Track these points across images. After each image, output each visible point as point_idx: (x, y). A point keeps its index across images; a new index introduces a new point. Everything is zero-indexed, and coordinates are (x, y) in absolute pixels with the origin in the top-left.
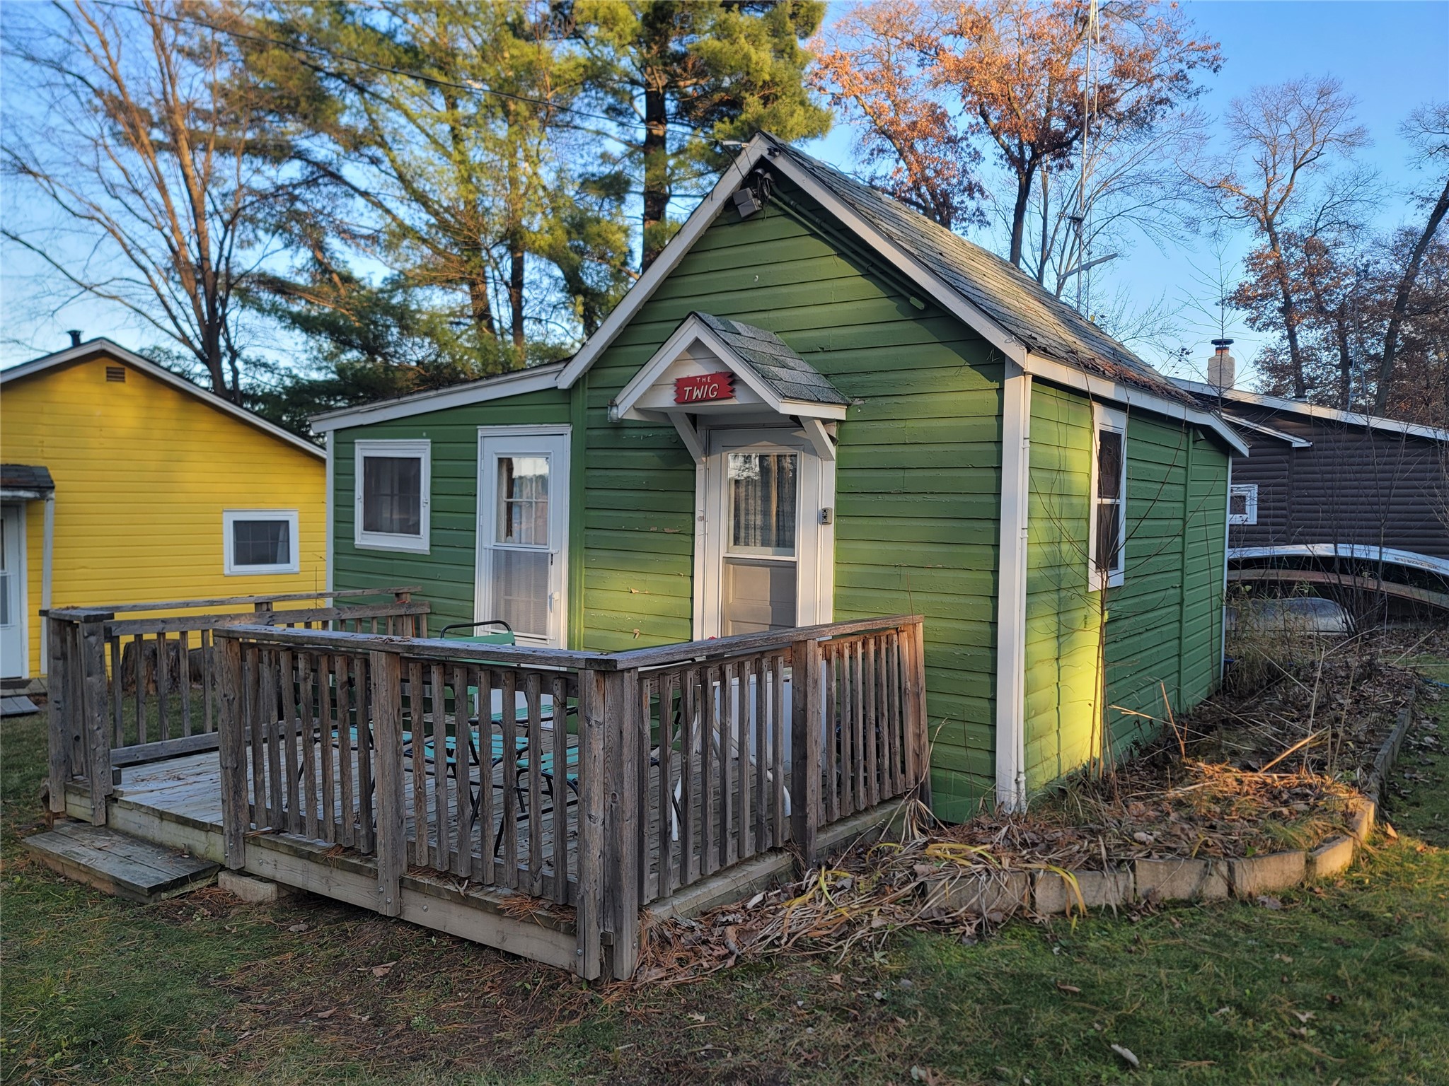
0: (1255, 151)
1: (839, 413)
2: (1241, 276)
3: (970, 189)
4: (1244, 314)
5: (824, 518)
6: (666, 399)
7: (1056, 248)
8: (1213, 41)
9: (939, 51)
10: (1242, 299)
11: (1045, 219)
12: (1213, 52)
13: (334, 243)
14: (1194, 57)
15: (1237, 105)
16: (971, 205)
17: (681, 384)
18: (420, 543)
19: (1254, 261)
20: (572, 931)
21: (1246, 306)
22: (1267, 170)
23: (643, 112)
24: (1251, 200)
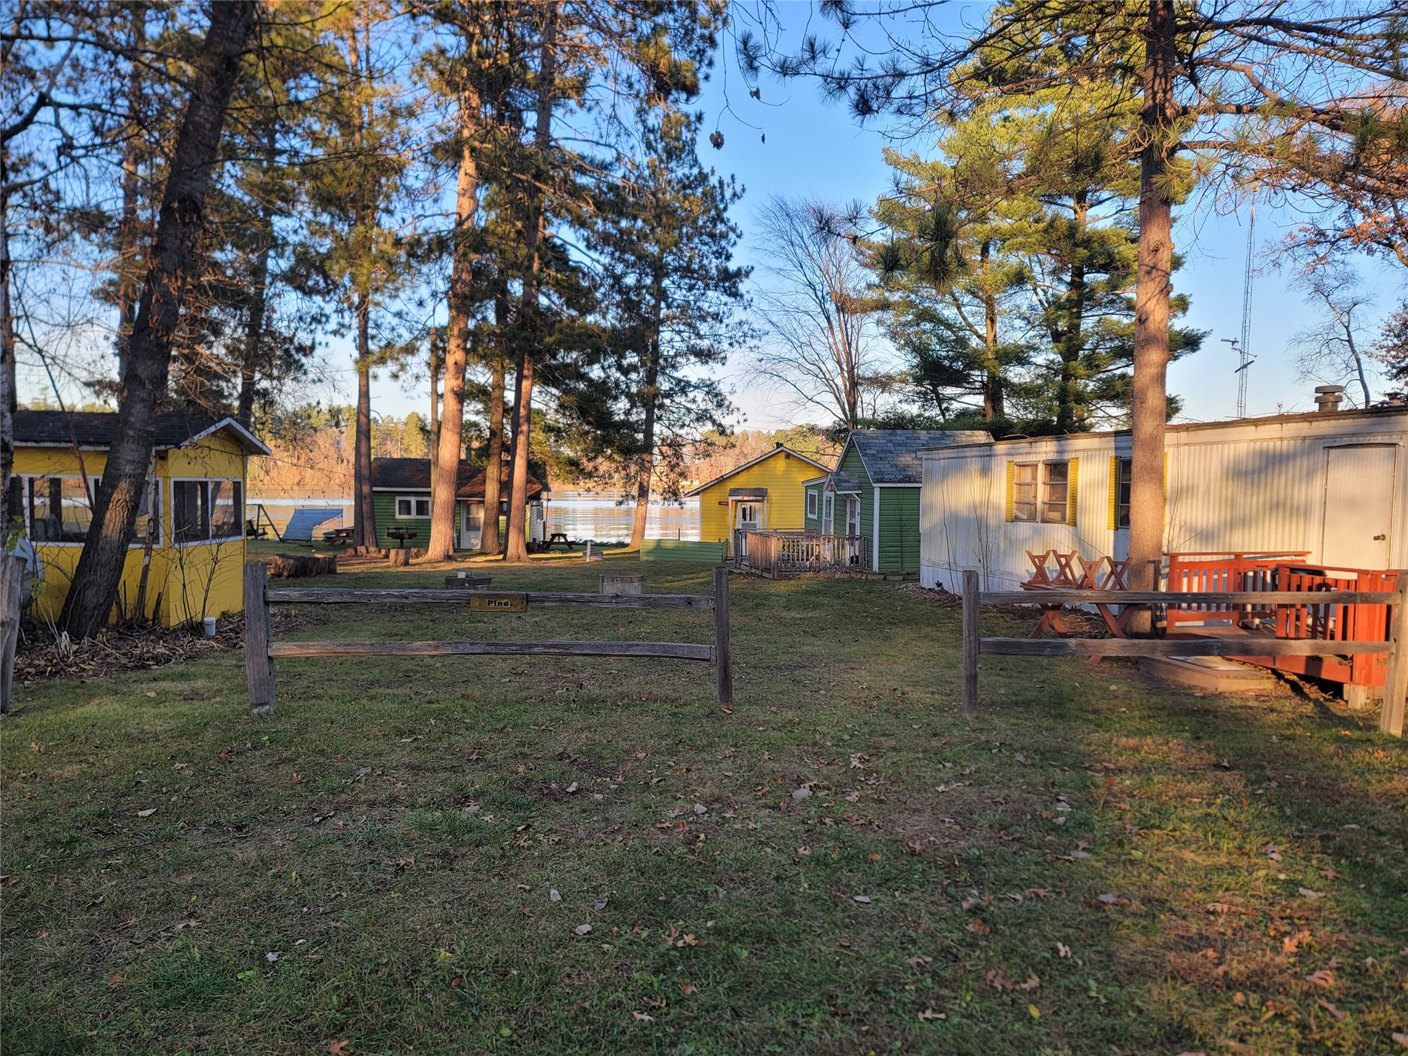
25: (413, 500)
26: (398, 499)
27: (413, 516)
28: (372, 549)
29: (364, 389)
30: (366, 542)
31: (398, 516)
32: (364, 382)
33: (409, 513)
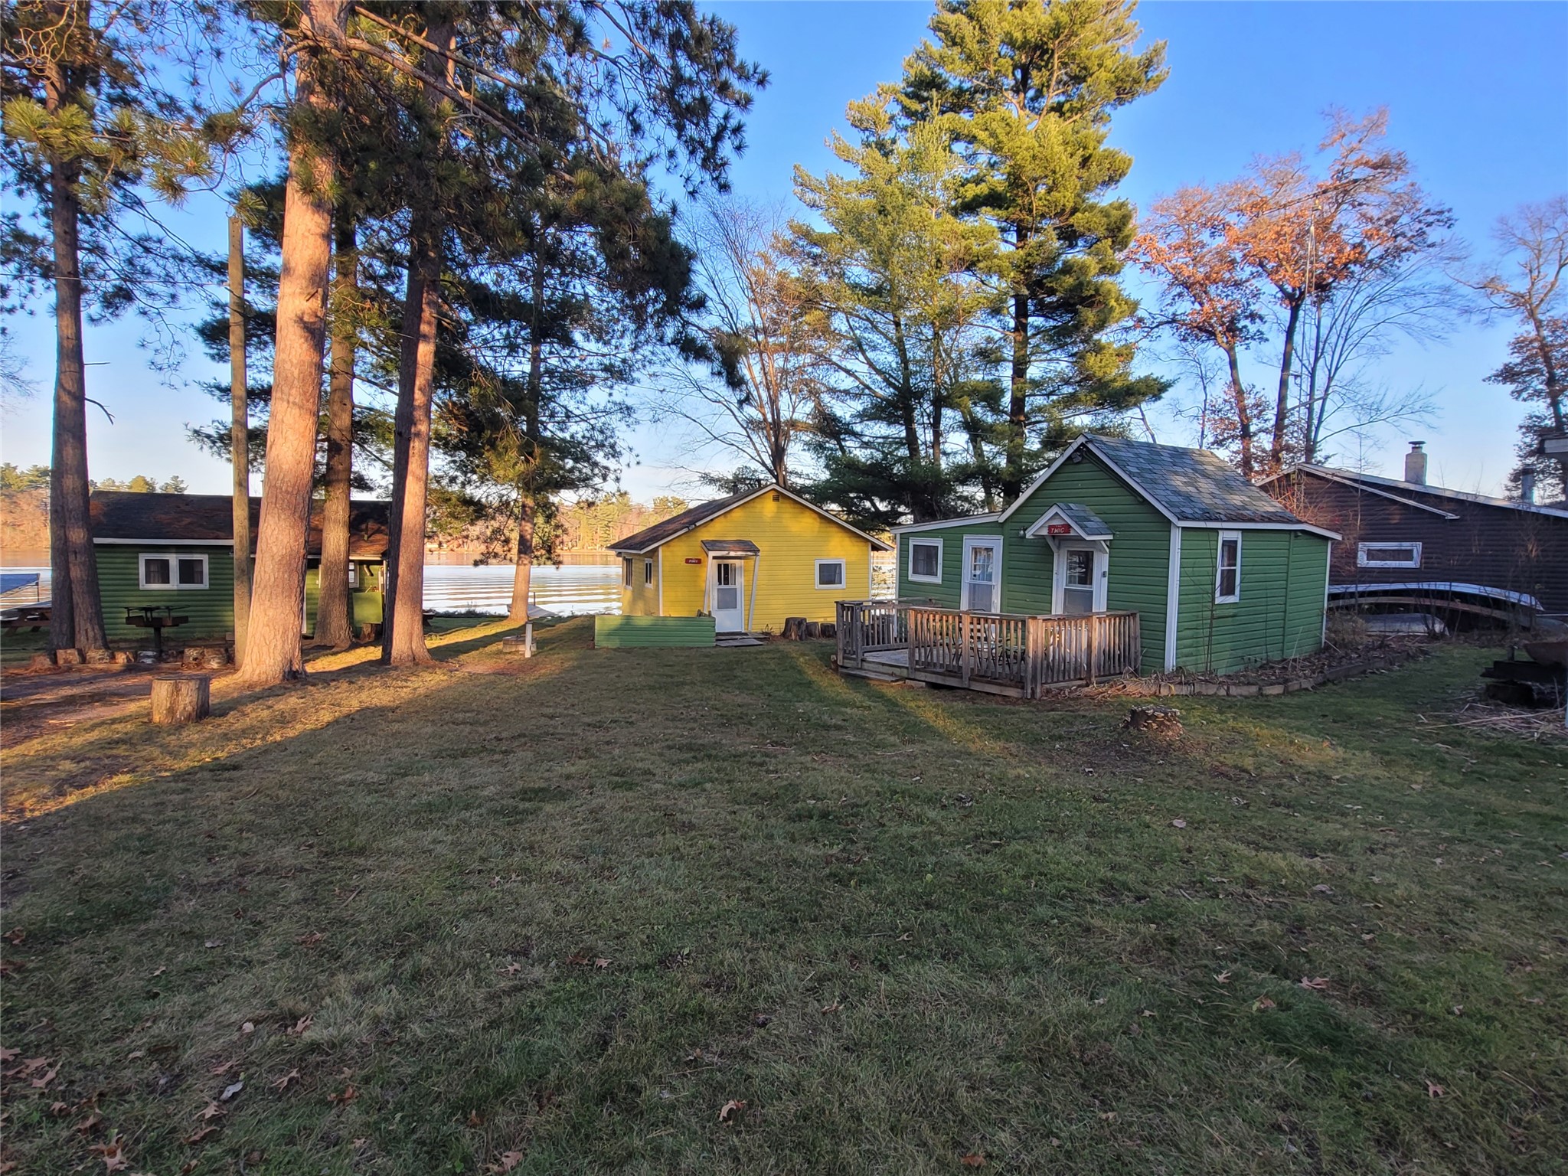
0: (1522, 255)
1: (1111, 537)
2: (1505, 357)
3: (1253, 317)
4: (1511, 387)
5: (1104, 575)
6: (1045, 532)
7: (1328, 349)
8: (1446, 207)
9: (1226, 225)
10: (1508, 374)
11: (1318, 327)
12: (1447, 214)
13: (826, 398)
14: (1430, 219)
15: (1502, 221)
16: (1252, 329)
17: (1050, 527)
18: (937, 580)
19: (1519, 345)
20: (1023, 688)
21: (1513, 381)
22: (1532, 271)
23: (1013, 310)
24: (1517, 296)
25: (173, 560)
26: (143, 558)
27: (174, 584)
28: (94, 654)
29: (69, 345)
30: (81, 640)
31: (143, 585)
32: (70, 332)
33: (166, 580)
